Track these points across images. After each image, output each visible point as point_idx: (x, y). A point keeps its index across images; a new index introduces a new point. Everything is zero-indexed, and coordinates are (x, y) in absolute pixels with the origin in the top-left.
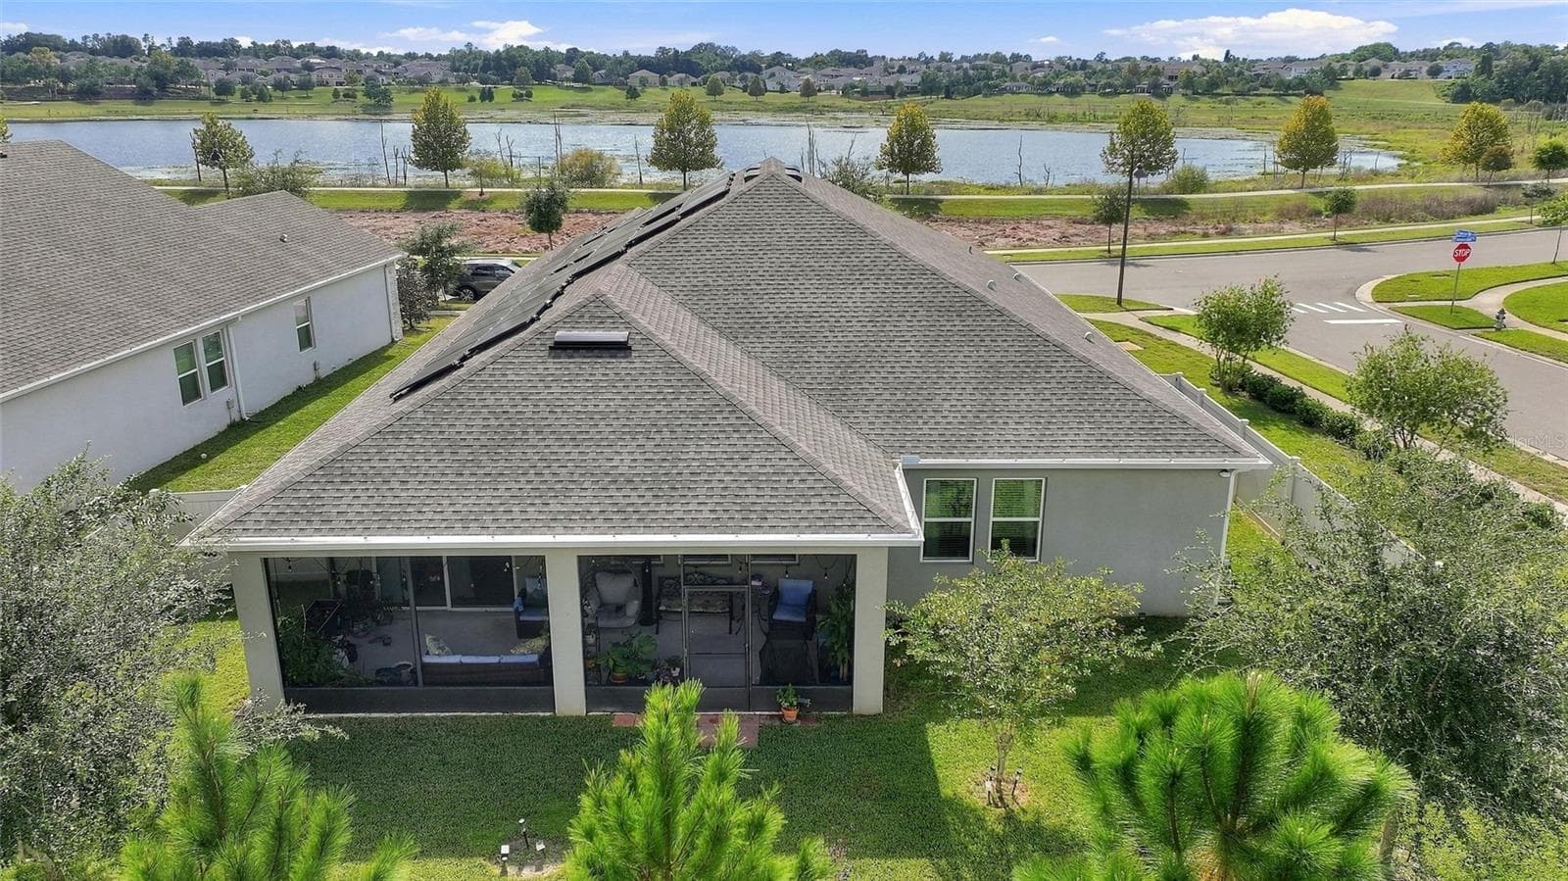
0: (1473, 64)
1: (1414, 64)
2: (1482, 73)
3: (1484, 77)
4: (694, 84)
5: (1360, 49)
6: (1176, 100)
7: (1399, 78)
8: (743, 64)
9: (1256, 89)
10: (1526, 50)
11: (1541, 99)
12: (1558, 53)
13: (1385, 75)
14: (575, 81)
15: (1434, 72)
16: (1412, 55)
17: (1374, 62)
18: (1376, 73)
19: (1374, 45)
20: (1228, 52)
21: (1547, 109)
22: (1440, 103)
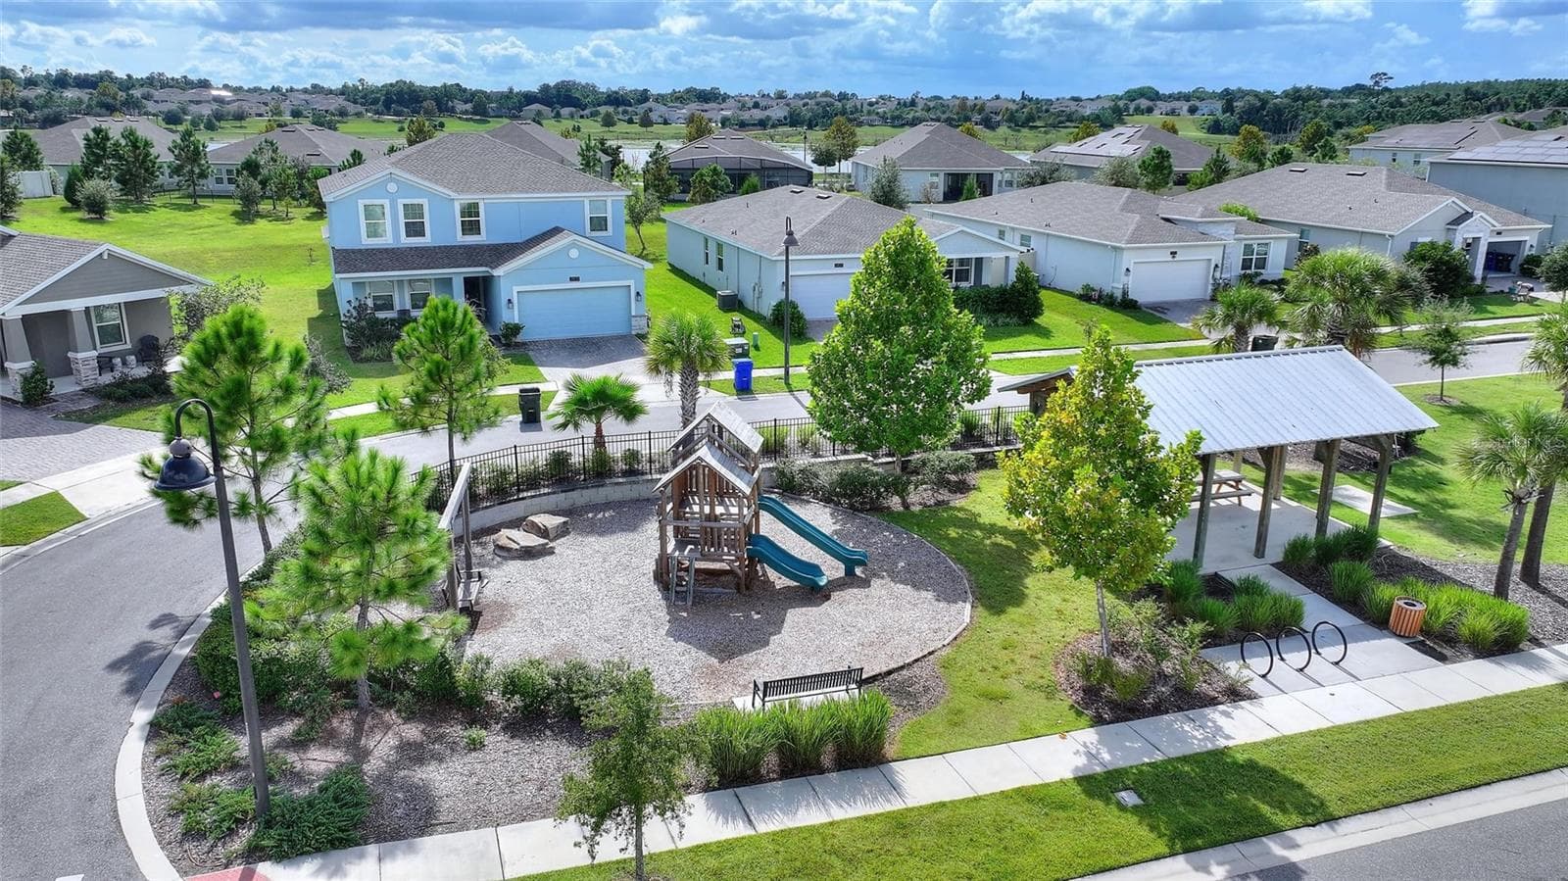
0: (1219, 105)
1: (1176, 104)
2: (1227, 112)
3: (1228, 114)
4: (582, 117)
5: (1128, 92)
6: (1003, 130)
7: (1167, 114)
8: (617, 99)
9: (1063, 122)
10: (1256, 95)
11: (1270, 131)
12: (1277, 97)
13: (1156, 112)
14: (472, 114)
15: (1193, 110)
16: (1170, 96)
17: (1144, 103)
18: (1150, 110)
19: (1140, 89)
20: (1023, 93)
21: (1276, 137)
22: (1202, 135)
